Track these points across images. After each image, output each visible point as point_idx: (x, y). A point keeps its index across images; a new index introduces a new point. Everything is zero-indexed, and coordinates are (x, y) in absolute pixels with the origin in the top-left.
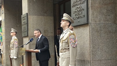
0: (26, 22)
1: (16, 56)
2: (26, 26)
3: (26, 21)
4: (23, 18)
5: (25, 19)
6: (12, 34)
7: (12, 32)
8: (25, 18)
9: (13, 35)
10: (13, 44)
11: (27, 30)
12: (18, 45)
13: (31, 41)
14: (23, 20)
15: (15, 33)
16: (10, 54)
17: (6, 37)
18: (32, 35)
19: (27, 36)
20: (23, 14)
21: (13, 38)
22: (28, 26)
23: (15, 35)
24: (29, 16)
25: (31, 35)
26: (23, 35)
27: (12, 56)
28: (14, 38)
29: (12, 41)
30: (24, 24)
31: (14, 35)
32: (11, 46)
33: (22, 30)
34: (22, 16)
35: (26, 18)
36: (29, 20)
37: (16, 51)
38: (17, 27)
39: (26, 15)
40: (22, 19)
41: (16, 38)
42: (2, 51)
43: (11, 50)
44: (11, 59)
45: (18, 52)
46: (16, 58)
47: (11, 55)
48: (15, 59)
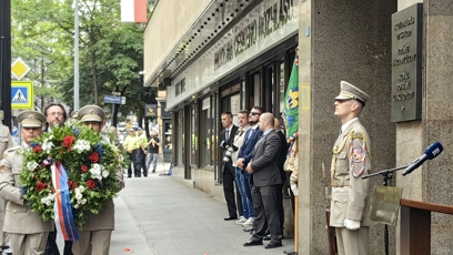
0: (413, 51)
1: (359, 218)
2: (411, 67)
3: (412, 41)
4: (400, 26)
5: (410, 34)
6: (340, 109)
7: (341, 101)
8: (408, 29)
9: (346, 115)
10: (346, 159)
11: (414, 89)
12: (368, 166)
13: (430, 155)
14: (399, 37)
15: (355, 105)
16: (329, 207)
17: (314, 116)
18: (440, 117)
19: (418, 120)
20: (399, 9)
21: (344, 128)
22: (420, 68)
23: (357, 114)
24: (428, 20)
25: (434, 118)
26: (396, 116)
27: (338, 217)
28: (352, 127)
29: (340, 143)
30: (401, 58)
31: (351, 115)
32: (332, 168)
33: (394, 91)
34: (395, 19)
35: (414, 28)
36: (428, 37)
37: (357, 194)
38: (370, 64)
39: (415, 16)
40: (394, 34)
41: (358, 128)
42: (296, 183)
43: (334, 190)
44: (332, 230)
45: (366, 200)
46: (357, 226)
47: (334, 211)
48: (353, 232)
